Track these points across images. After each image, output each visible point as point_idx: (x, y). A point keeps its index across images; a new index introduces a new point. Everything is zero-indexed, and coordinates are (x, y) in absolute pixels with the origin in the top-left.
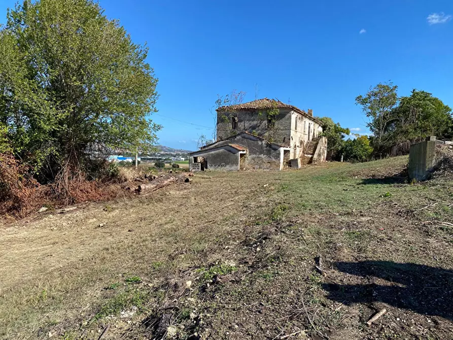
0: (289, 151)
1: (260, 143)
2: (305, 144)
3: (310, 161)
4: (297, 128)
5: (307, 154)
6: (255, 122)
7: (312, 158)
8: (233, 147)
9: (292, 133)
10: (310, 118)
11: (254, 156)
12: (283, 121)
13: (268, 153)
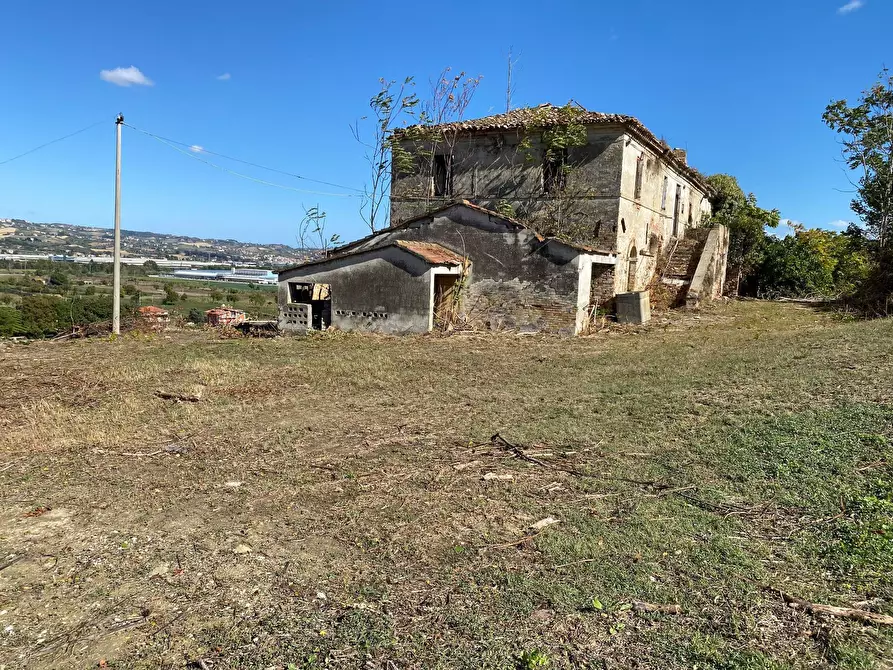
0: (611, 267)
1: (509, 239)
2: (664, 246)
3: (680, 300)
4: (642, 194)
5: (669, 276)
6: (506, 174)
7: (685, 288)
8: (413, 254)
9: (625, 207)
10: (681, 169)
11: (490, 282)
12: (594, 167)
13: (537, 274)
